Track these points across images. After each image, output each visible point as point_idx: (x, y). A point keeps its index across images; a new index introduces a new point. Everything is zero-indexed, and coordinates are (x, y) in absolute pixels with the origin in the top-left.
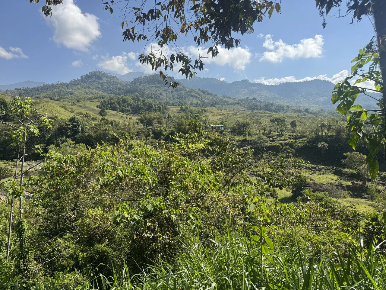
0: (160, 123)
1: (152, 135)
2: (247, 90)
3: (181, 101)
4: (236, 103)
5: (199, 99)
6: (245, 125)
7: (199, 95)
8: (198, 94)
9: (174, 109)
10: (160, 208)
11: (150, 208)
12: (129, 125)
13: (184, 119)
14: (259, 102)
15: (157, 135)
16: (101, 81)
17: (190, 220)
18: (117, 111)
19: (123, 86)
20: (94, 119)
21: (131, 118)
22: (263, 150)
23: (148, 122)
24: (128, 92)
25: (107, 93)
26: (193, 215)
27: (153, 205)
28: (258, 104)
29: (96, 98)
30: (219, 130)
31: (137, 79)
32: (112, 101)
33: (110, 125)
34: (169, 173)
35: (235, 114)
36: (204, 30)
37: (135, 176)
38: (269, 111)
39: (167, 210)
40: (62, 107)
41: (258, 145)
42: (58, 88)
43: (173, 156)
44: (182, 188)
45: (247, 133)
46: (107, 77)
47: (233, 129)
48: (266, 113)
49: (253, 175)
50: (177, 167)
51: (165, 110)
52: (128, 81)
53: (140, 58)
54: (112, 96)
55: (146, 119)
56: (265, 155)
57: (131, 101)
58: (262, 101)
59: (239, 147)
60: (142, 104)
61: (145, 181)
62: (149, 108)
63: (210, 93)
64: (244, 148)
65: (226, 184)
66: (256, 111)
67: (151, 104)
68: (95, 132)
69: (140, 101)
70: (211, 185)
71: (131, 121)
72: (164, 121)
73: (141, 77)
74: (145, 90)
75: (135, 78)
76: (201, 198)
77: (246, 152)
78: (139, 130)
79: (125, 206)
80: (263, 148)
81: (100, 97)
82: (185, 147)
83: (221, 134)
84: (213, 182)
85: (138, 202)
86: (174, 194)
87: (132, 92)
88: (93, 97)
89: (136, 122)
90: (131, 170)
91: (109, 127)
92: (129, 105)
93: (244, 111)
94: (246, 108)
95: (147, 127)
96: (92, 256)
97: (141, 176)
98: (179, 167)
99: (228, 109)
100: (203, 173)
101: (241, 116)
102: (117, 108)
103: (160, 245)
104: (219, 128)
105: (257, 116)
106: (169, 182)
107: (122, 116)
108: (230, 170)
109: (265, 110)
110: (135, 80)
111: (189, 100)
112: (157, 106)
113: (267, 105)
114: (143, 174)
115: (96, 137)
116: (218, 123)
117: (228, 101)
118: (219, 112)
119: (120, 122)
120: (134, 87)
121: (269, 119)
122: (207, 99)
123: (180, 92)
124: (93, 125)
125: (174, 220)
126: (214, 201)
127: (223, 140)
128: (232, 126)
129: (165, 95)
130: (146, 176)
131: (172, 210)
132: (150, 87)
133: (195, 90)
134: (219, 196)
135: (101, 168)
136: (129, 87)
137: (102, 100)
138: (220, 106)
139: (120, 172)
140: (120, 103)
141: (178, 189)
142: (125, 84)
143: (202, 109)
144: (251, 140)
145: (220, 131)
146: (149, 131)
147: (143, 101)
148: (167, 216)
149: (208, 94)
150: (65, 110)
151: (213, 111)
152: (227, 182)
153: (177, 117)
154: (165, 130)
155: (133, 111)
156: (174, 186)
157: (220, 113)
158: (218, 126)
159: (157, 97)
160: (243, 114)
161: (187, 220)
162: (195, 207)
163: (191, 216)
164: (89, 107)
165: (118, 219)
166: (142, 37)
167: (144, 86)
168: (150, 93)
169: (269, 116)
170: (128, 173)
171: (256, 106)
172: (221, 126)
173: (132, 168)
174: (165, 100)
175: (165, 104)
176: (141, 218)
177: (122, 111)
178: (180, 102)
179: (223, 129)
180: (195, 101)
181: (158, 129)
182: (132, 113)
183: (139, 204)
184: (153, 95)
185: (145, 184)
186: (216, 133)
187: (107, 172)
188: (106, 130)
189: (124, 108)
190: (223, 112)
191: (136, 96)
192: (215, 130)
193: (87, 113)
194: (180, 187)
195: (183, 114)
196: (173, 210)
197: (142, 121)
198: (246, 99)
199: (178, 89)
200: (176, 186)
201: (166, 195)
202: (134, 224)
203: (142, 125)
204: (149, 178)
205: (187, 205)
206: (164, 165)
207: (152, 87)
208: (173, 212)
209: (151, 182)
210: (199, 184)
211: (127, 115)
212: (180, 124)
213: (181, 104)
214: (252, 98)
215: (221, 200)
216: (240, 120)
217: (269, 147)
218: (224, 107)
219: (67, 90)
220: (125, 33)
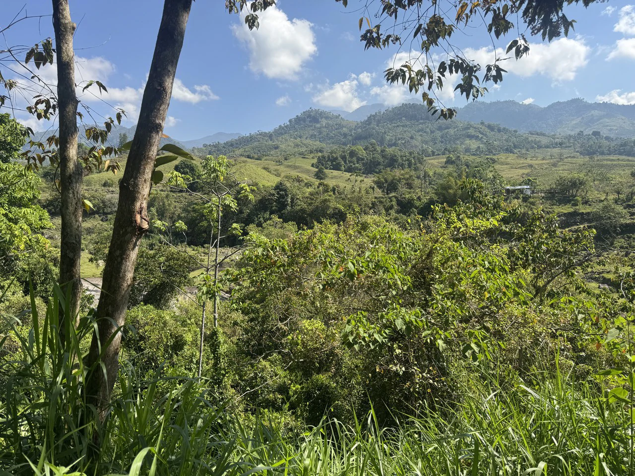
0: (410, 186)
1: (396, 207)
2: (580, 118)
3: (448, 147)
4: (556, 144)
5: (482, 141)
6: (576, 184)
7: (482, 134)
8: (480, 132)
9: (435, 162)
10: (415, 327)
11: (399, 324)
12: (360, 192)
13: (453, 177)
14: (607, 138)
15: (405, 207)
16: (318, 125)
17: (470, 352)
18: (342, 171)
19: (351, 131)
20: (308, 185)
21: (363, 181)
22: (615, 232)
23: (389, 185)
24: (358, 138)
25: (327, 143)
26: (476, 343)
27: (405, 321)
28: (605, 143)
29: (311, 152)
30: (522, 195)
31: (373, 116)
32: (334, 155)
33: (332, 193)
34: (430, 269)
35: (554, 165)
36: (501, 11)
37: (374, 273)
38: (629, 155)
39: (428, 330)
40: (264, 168)
41: (603, 222)
42: (259, 141)
43: (436, 241)
44: (454, 295)
45: (579, 199)
46: (327, 118)
47: (550, 193)
48: (622, 160)
49: (592, 278)
50: (444, 260)
51: (419, 165)
52: (359, 121)
53: (386, 75)
54: (335, 147)
55: (386, 181)
56: (620, 241)
57: (362, 153)
58: (612, 136)
59: (563, 225)
60: (380, 157)
61: (390, 281)
62: (392, 162)
63: (504, 129)
64: (573, 228)
65: (537, 293)
66: (600, 157)
67: (396, 156)
68: (310, 204)
69: (378, 151)
70: (510, 294)
71: (363, 186)
72: (417, 182)
73: (380, 112)
74: (385, 133)
75: (369, 115)
76: (489, 315)
77: (578, 235)
78: (376, 200)
79: (360, 318)
80: (615, 227)
81: (317, 151)
82: (459, 225)
83: (526, 202)
84: (513, 288)
85: (379, 314)
86: (440, 306)
87: (366, 138)
88: (306, 151)
89: (371, 187)
90: (367, 263)
91: (330, 196)
92: (359, 160)
93: (574, 157)
94: (577, 152)
95: (388, 194)
96: (309, 391)
97: (384, 272)
98: (448, 259)
99: (540, 156)
100: (492, 271)
101: (566, 167)
102: (341, 166)
103: (418, 386)
104: (521, 191)
105: (602, 166)
106: (430, 285)
107: (349, 177)
108: (545, 268)
109: (621, 154)
110: (369, 118)
111: (462, 143)
112: (404, 158)
113: (624, 145)
114: (387, 271)
115: (312, 212)
116: (518, 182)
117: (539, 142)
118: (521, 162)
119: (345, 187)
120: (367, 129)
121: (628, 172)
122: (497, 140)
123: (446, 131)
124: (307, 195)
125: (441, 349)
126: (515, 322)
127: (530, 213)
128: (548, 188)
129: (420, 138)
130: (392, 274)
131: (437, 332)
132: (394, 127)
133: (475, 126)
134: (524, 314)
135: (323, 259)
136: (359, 130)
137: (320, 154)
138: (524, 151)
139: (350, 265)
140: (346, 158)
141: (446, 296)
142: (353, 127)
143: (487, 158)
144: (588, 214)
145: (523, 197)
146: (391, 201)
147: (383, 151)
148: (429, 341)
149: (499, 131)
150: (268, 173)
151: (509, 160)
152: (539, 290)
153: (440, 175)
154: (419, 198)
155: (366, 169)
156: (440, 292)
157: (523, 163)
158: (519, 187)
159: (405, 142)
160: (571, 163)
161: (465, 350)
162: (480, 329)
163: (473, 345)
164: (301, 166)
165: (351, 338)
166: (391, 39)
167: (383, 127)
168: (394, 138)
169: (627, 165)
170: (362, 267)
171: (600, 147)
172: (525, 187)
173: (369, 260)
174: (420, 147)
175: (418, 153)
176: (386, 340)
177: (349, 170)
178: (446, 149)
179: (529, 193)
180: (474, 145)
181: (407, 196)
182: (363, 173)
183: (382, 317)
184: (399, 139)
185: (390, 287)
186: (516, 200)
187: (331, 266)
188: (326, 200)
189: (351, 166)
190: (529, 161)
191: (371, 145)
192: (514, 195)
193: (298, 176)
194: (450, 294)
195: (451, 168)
196: (440, 332)
197: (379, 184)
198: (579, 134)
199: (443, 126)
200: (444, 292)
201: (425, 306)
202: (375, 348)
203: (380, 191)
204: (396, 277)
205: (464, 325)
206: (421, 257)
207: (398, 126)
208: (440, 335)
209: (399, 283)
210: (485, 290)
211: (357, 175)
212: (446, 187)
213: (447, 152)
214: (591, 133)
215: (530, 320)
216: (565, 174)
217: (627, 225)
218: (531, 153)
219: (270, 142)
220: (364, 37)
